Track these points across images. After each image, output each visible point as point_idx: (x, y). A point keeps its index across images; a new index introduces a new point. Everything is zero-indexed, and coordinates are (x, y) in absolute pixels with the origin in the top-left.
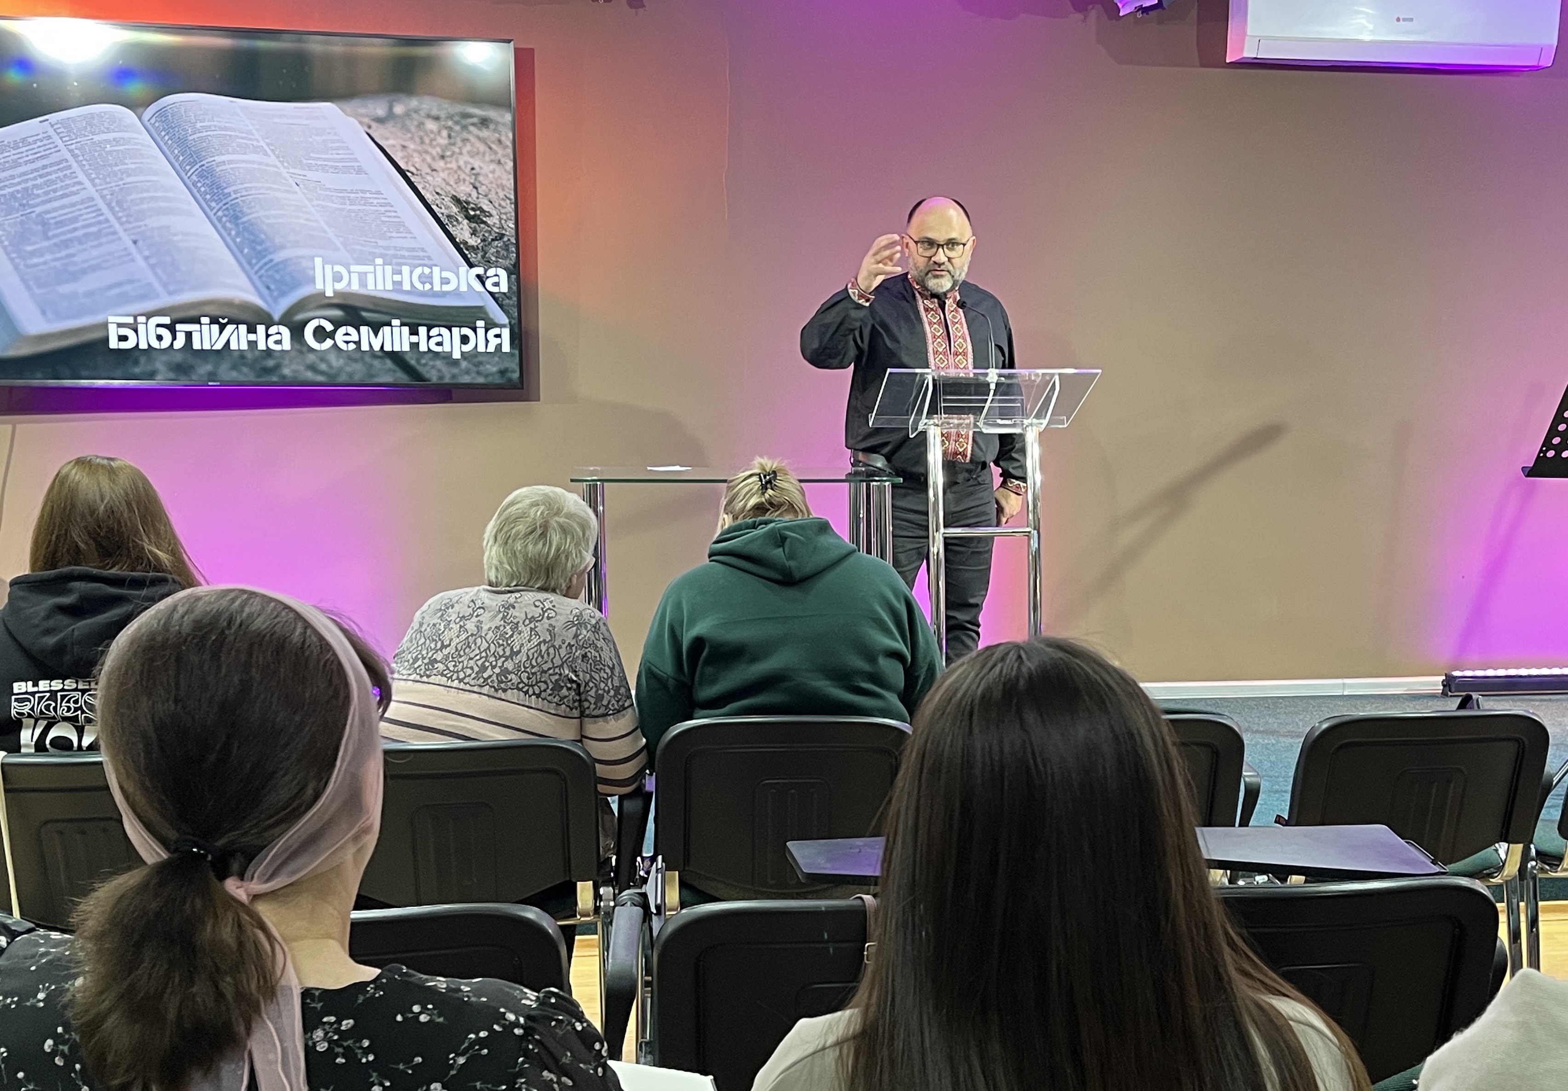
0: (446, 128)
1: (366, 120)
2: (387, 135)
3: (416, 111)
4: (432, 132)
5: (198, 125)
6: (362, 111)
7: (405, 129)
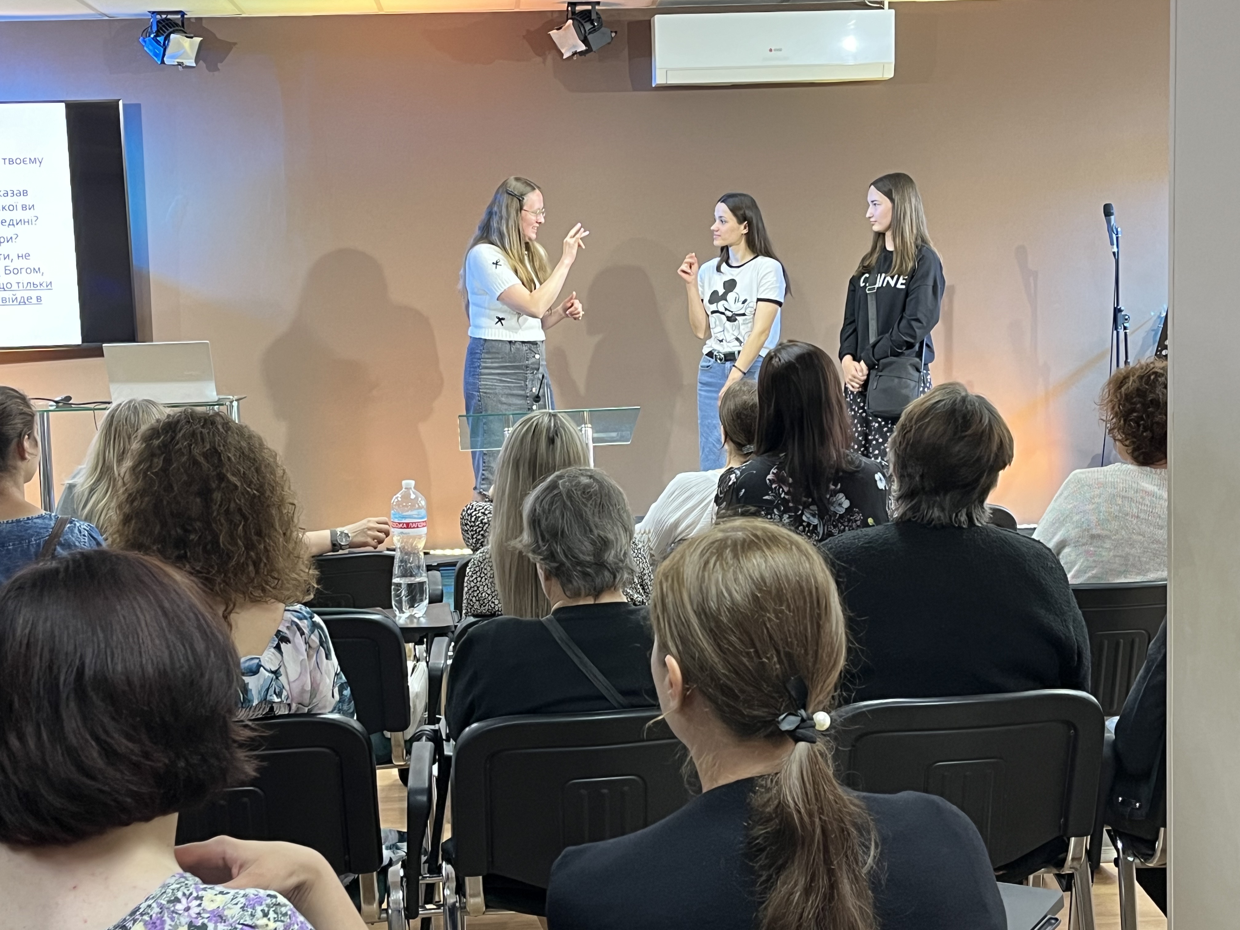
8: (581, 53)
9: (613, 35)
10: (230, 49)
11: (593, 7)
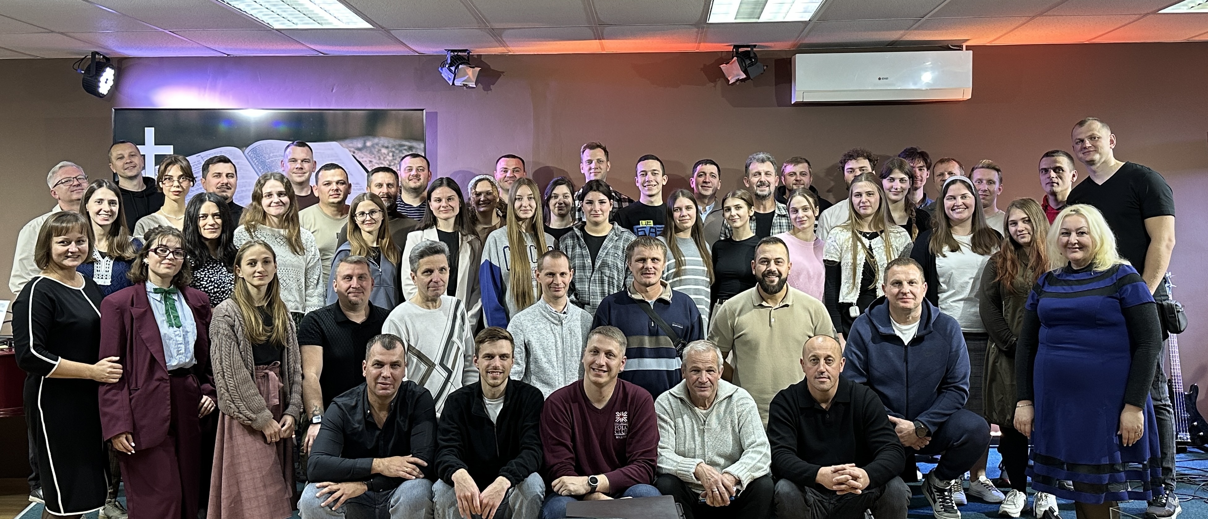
0: (392, 152)
1: (352, 149)
2: (363, 155)
3: (377, 144)
4: (384, 154)
5: (271, 155)
6: (351, 145)
7: (371, 153)
8: (743, 80)
9: (765, 68)
10: (499, 76)
11: (752, 49)
